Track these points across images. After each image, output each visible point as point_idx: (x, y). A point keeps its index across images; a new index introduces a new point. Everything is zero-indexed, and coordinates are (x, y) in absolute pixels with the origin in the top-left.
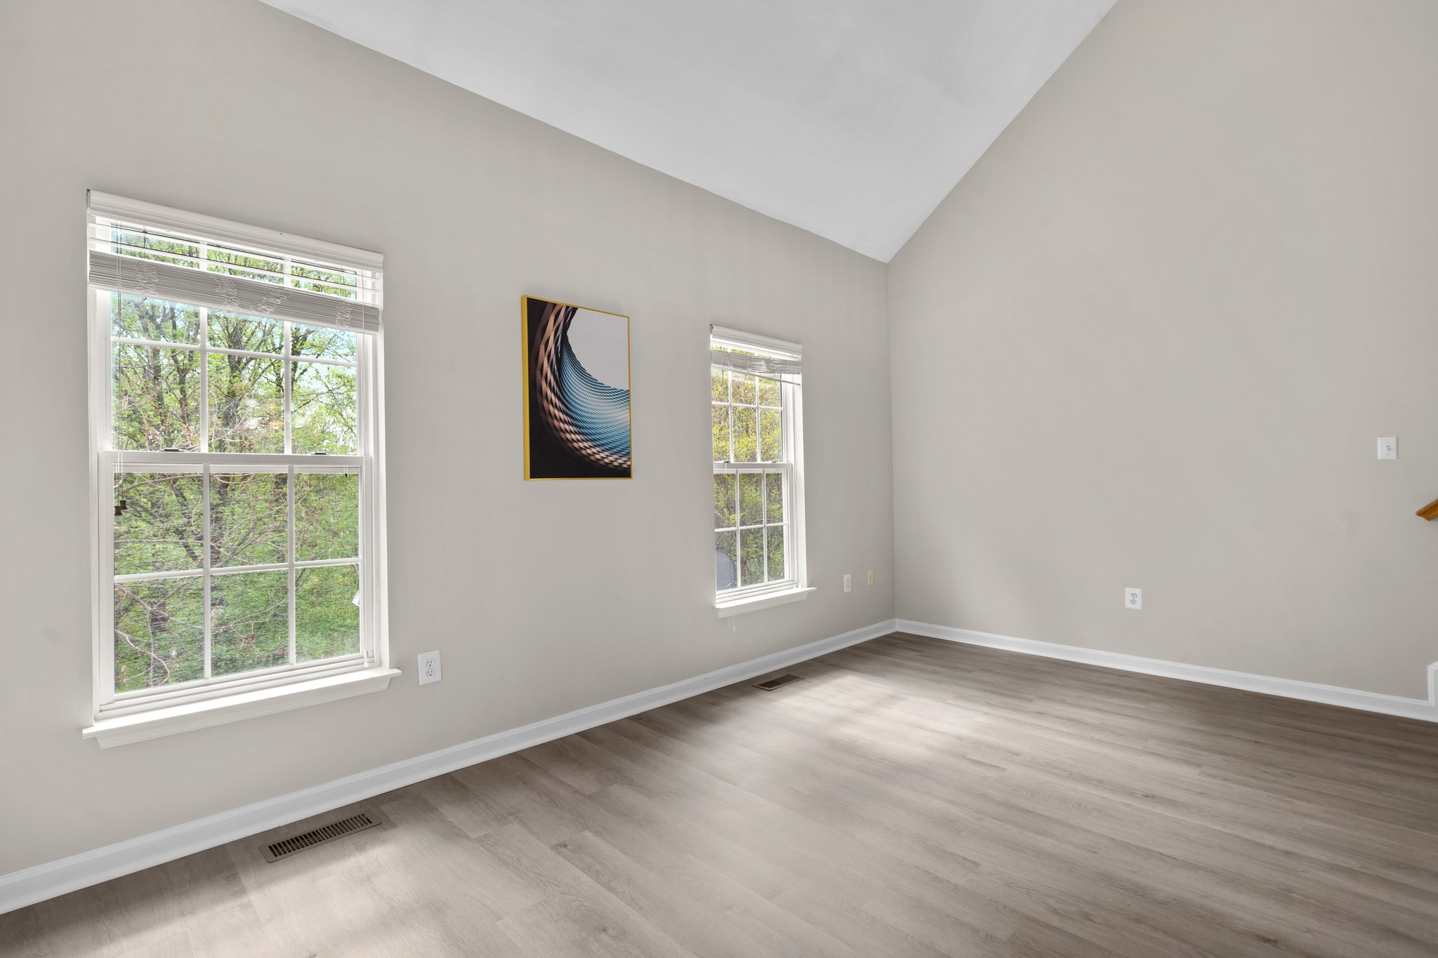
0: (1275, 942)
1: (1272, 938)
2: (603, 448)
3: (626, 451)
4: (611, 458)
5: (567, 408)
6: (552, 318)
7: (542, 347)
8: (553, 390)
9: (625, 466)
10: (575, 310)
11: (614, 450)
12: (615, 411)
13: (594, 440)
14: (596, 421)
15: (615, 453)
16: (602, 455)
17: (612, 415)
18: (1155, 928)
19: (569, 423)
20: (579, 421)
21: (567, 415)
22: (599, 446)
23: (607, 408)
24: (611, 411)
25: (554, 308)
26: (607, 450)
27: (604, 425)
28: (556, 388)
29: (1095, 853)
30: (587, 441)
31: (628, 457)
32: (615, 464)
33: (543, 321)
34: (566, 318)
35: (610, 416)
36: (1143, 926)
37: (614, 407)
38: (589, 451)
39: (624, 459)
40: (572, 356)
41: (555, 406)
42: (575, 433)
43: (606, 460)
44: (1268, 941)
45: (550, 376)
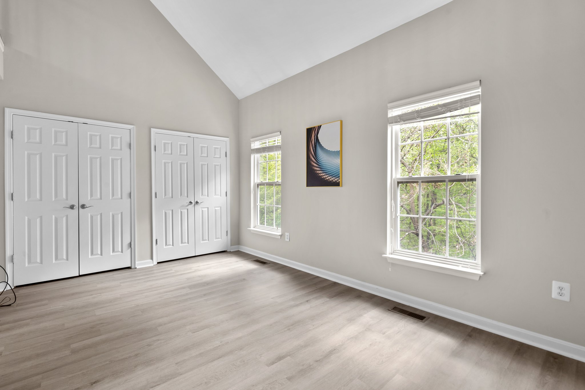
0: (92, 385)
1: (94, 385)
2: (329, 175)
3: (338, 175)
4: (332, 179)
5: (318, 163)
6: (314, 132)
7: (311, 143)
8: (313, 157)
9: (338, 182)
10: (321, 126)
11: (334, 176)
12: (334, 160)
13: (326, 172)
14: (327, 165)
15: (334, 177)
16: (329, 178)
17: (333, 162)
18: (130, 357)
19: (318, 167)
20: (321, 166)
21: (317, 164)
22: (328, 174)
23: (331, 159)
24: (333, 160)
25: (314, 129)
26: (331, 176)
27: (330, 166)
28: (314, 156)
29: (177, 363)
30: (323, 173)
31: (339, 178)
32: (334, 181)
33: (311, 134)
34: (318, 131)
35: (332, 162)
36: (134, 355)
37: (334, 159)
38: (324, 177)
39: (337, 179)
40: (319, 143)
41: (314, 162)
42: (320, 171)
43: (330, 180)
44: (94, 383)
45: (313, 153)
